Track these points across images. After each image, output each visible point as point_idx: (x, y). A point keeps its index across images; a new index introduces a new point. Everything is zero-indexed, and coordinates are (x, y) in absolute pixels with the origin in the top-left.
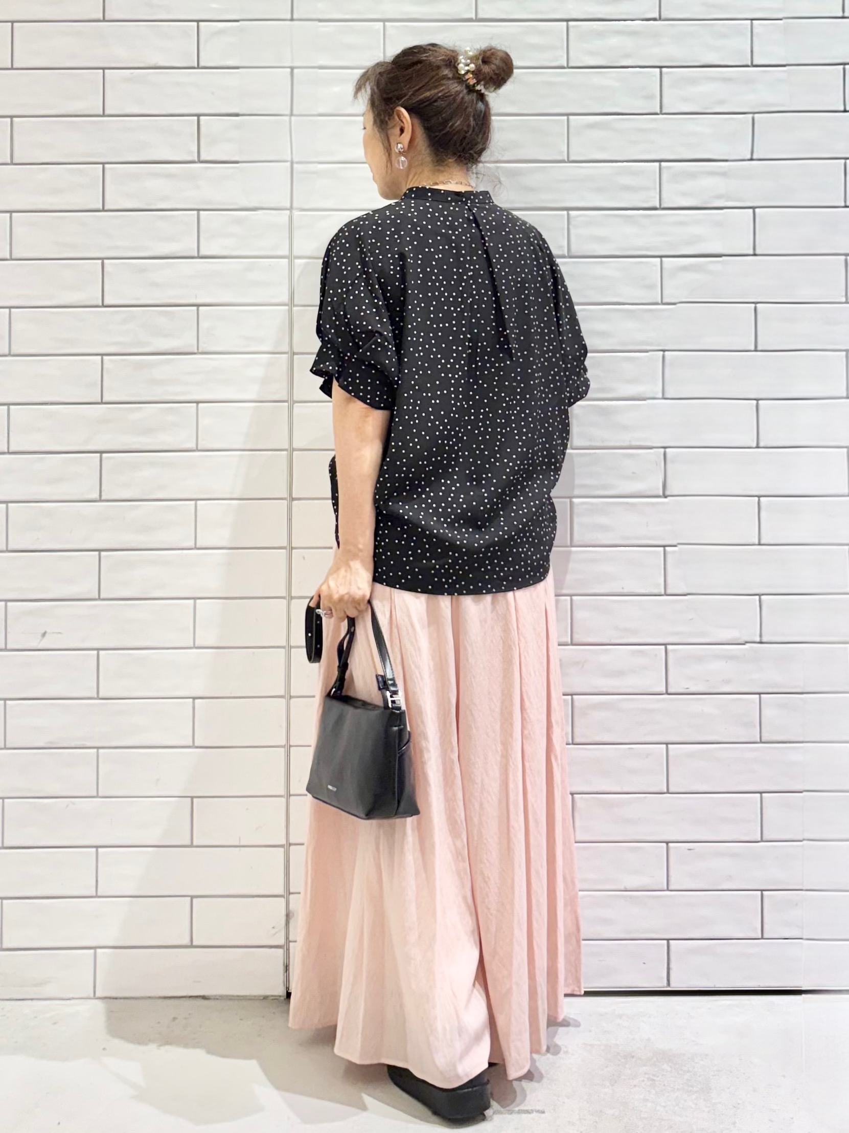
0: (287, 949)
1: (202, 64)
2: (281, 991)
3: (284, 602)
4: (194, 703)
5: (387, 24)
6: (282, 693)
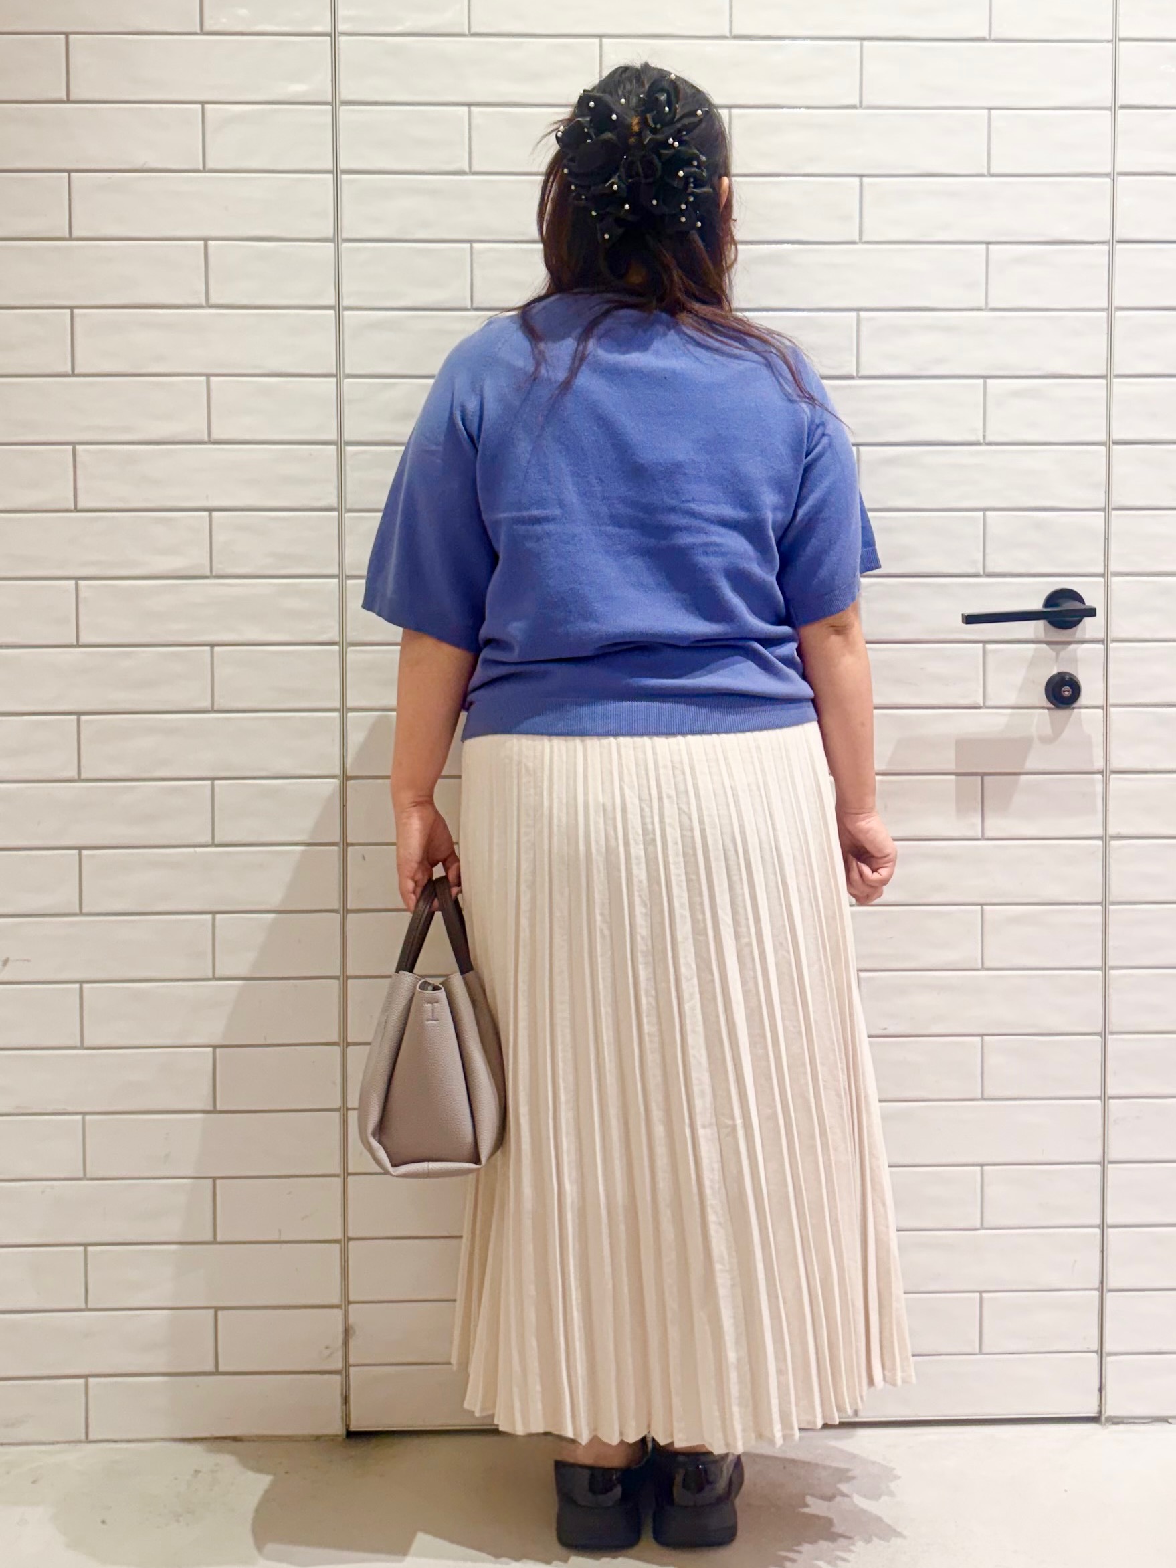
0: (346, 1376)
1: (210, 165)
2: (338, 1429)
3: (337, 916)
4: (214, 1053)
5: (473, 109)
6: (335, 1038)
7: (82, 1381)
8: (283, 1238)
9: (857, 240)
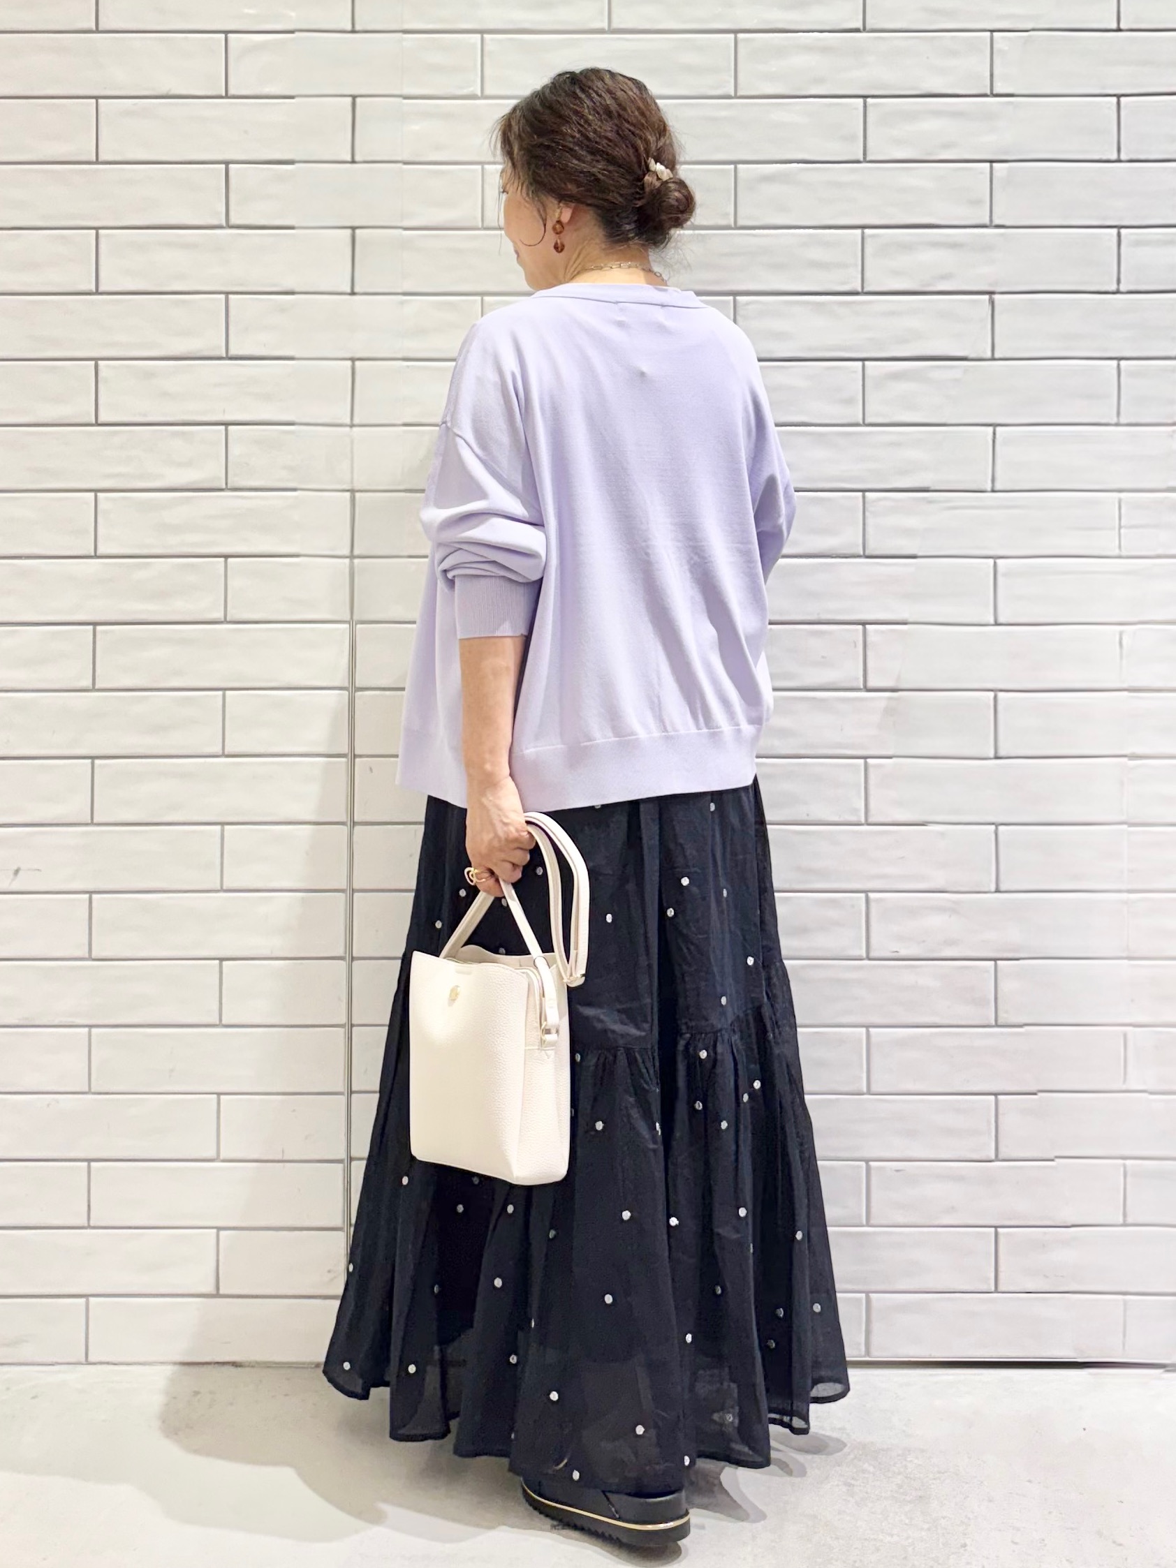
1: (232, 92)
3: (345, 829)
4: (221, 966)
5: (486, 36)
6: (340, 952)
7: (83, 1300)
8: (285, 1158)
9: (862, 159)
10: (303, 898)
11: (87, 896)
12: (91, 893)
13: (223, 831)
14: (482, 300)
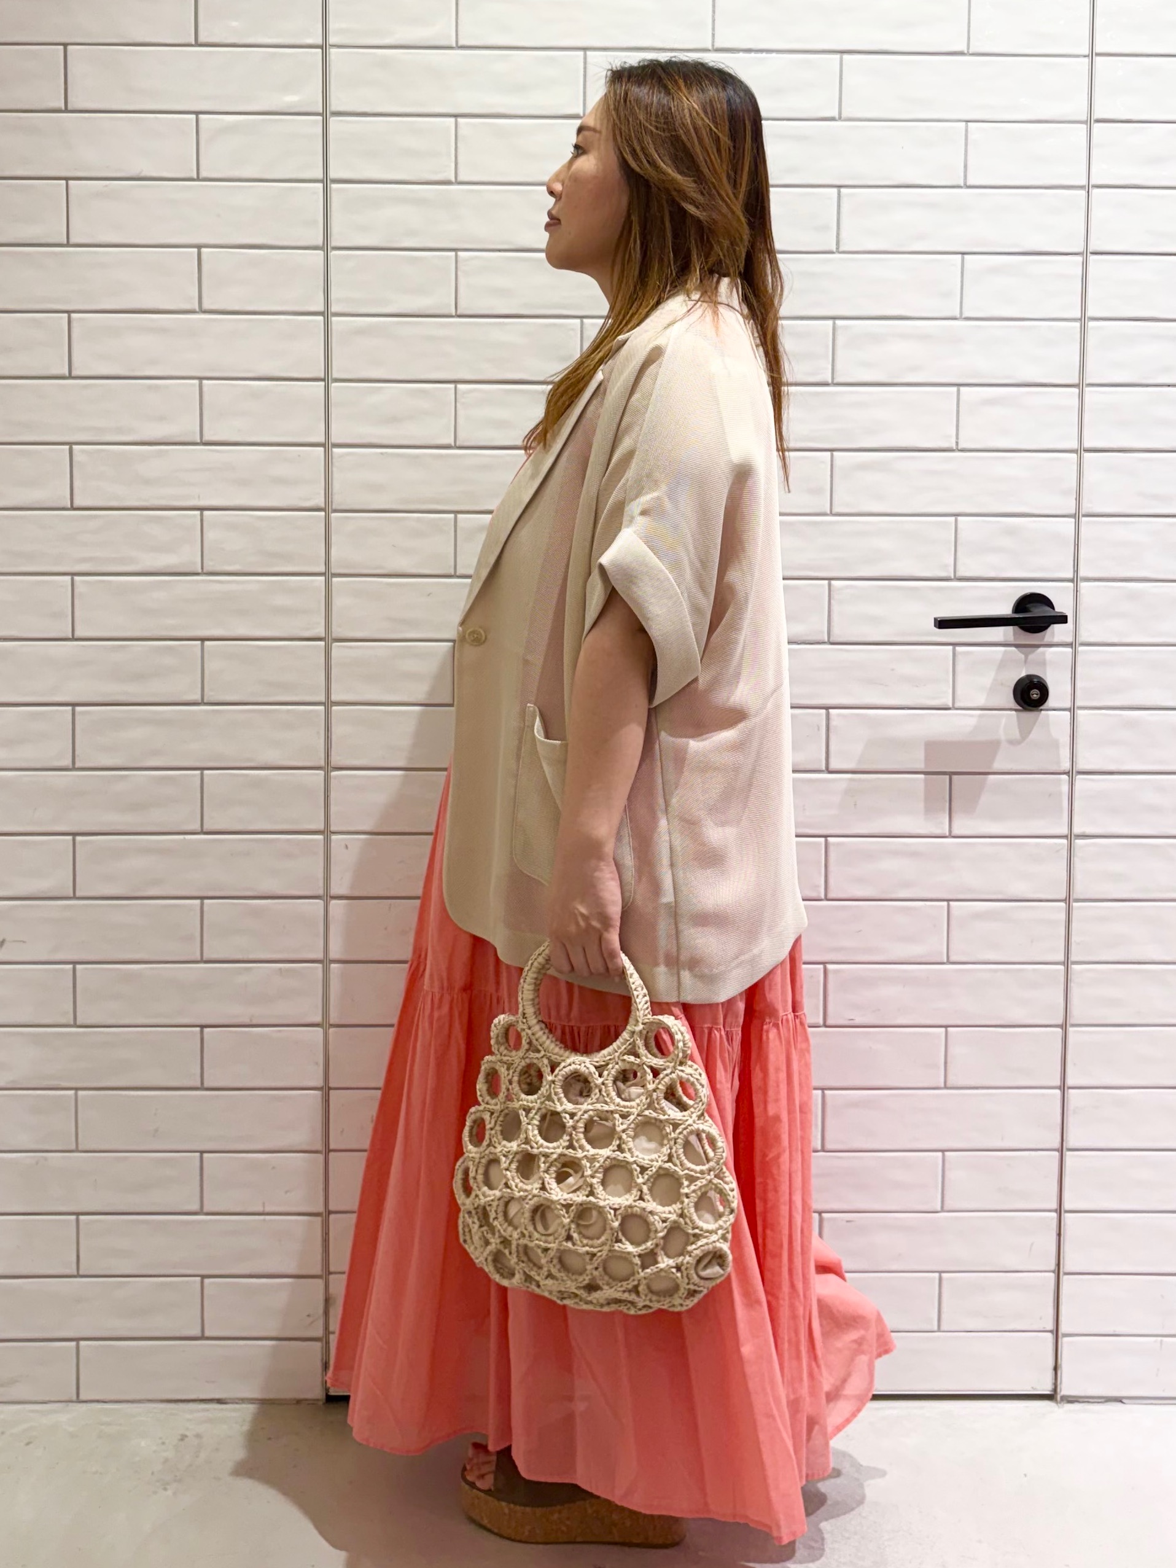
0: (329, 1343)
1: (203, 174)
2: (318, 1393)
3: (320, 902)
4: (202, 1032)
5: (460, 120)
6: (318, 1019)
7: (74, 1344)
8: (268, 1209)
10: (280, 969)
11: (71, 966)
12: (75, 963)
13: (202, 905)
14: (456, 388)
